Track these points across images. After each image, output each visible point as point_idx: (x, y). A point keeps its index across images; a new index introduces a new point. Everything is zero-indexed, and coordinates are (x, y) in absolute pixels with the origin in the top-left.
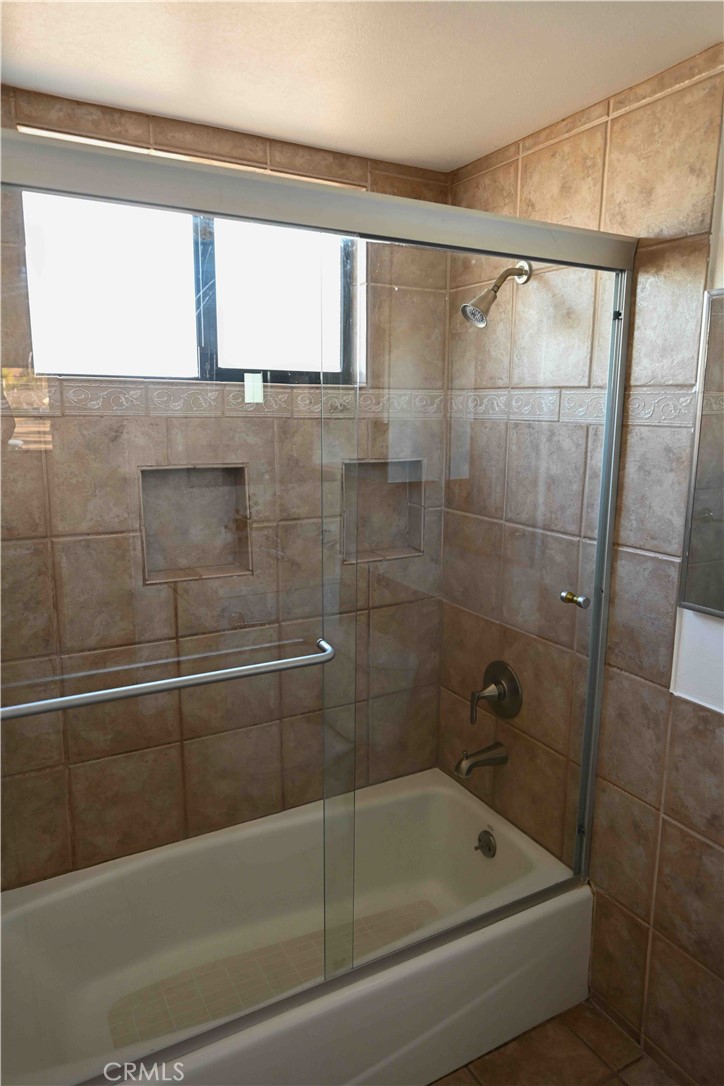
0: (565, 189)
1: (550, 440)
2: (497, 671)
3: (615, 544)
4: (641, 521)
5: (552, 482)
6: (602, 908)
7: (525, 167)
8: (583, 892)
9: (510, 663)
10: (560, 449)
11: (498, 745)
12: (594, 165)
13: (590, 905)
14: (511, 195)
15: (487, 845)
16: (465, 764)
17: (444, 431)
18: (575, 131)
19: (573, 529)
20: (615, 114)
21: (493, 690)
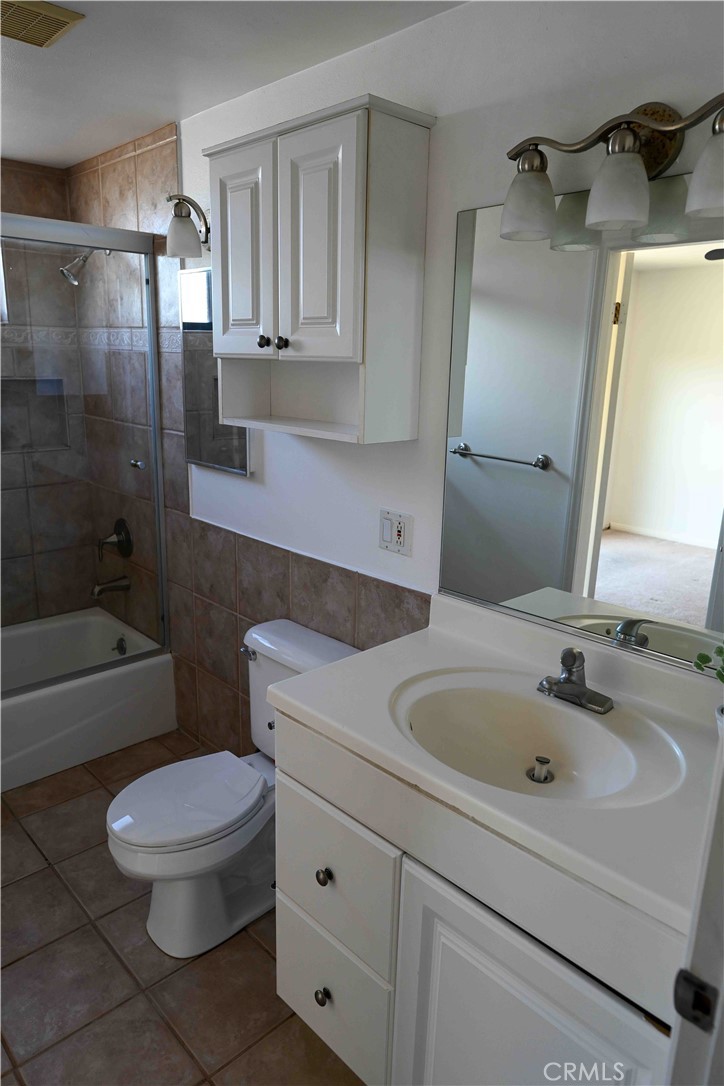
0: (122, 194)
1: (129, 362)
2: (120, 526)
3: (162, 429)
4: (170, 412)
5: (133, 390)
6: (178, 664)
7: (102, 174)
8: (168, 657)
9: (126, 518)
10: (134, 368)
11: (125, 577)
12: (132, 182)
13: (172, 665)
14: (98, 193)
15: (121, 647)
16: (97, 589)
17: (79, 358)
18: (123, 157)
19: (144, 421)
20: (138, 152)
21: (114, 538)
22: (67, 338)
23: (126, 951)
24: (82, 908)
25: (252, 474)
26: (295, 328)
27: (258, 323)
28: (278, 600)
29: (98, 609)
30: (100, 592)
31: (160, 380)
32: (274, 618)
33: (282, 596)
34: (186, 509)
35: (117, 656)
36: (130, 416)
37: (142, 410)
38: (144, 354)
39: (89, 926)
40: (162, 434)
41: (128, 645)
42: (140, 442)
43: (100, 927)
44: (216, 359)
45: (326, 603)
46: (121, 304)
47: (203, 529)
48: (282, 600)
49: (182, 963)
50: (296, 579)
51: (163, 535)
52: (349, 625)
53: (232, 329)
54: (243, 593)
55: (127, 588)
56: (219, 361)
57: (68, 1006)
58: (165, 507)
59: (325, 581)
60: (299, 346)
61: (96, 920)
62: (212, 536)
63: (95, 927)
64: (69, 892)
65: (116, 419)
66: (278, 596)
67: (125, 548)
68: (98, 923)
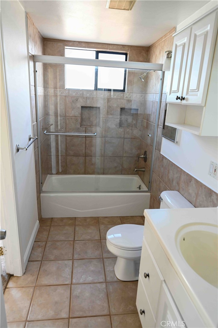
0: (160, 52)
1: (154, 104)
2: (145, 153)
4: (161, 120)
5: (154, 113)
7: (157, 47)
8: (149, 194)
9: (147, 151)
10: (155, 106)
11: (144, 168)
12: (163, 48)
13: (150, 197)
14: (155, 53)
15: (140, 188)
16: (136, 170)
17: (144, 103)
18: (162, 40)
19: (155, 123)
20: (166, 38)
21: (142, 156)
22: (142, 97)
23: (107, 270)
24: (102, 253)
25: (177, 142)
26: (187, 93)
27: (178, 92)
28: (177, 185)
29: (137, 175)
30: (136, 171)
31: (160, 110)
32: (175, 190)
33: (178, 184)
34: (160, 151)
35: (138, 190)
36: (152, 121)
37: (155, 119)
38: (157, 102)
39: (102, 259)
40: (158, 126)
41: (141, 187)
42: (153, 129)
43: (104, 260)
44: (167, 104)
45: (189, 189)
46: (155, 87)
47: (163, 158)
48: (178, 185)
49: (119, 281)
50: (183, 179)
51: (153, 157)
52: (194, 199)
53: (172, 94)
54: (169, 180)
55: (144, 171)
56: (168, 104)
57: (88, 276)
58: (156, 149)
59: (190, 182)
60: (187, 100)
61: (105, 258)
62: (164, 160)
63: (103, 260)
64: (102, 248)
65: (149, 121)
66: (177, 183)
67: (145, 159)
68: (104, 259)
